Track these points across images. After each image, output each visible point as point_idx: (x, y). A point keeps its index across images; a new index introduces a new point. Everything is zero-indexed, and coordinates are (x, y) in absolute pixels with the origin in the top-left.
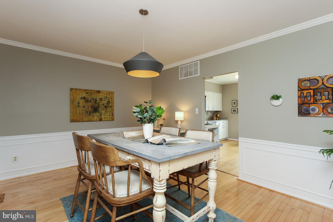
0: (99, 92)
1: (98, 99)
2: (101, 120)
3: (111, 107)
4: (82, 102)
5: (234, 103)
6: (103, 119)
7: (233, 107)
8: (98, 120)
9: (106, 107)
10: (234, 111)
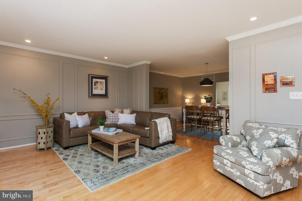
0: (163, 89)
1: (163, 92)
2: (164, 103)
3: (167, 96)
4: (157, 94)
5: (225, 94)
6: (165, 103)
7: (224, 96)
8: (163, 103)
9: (165, 96)
10: (224, 99)
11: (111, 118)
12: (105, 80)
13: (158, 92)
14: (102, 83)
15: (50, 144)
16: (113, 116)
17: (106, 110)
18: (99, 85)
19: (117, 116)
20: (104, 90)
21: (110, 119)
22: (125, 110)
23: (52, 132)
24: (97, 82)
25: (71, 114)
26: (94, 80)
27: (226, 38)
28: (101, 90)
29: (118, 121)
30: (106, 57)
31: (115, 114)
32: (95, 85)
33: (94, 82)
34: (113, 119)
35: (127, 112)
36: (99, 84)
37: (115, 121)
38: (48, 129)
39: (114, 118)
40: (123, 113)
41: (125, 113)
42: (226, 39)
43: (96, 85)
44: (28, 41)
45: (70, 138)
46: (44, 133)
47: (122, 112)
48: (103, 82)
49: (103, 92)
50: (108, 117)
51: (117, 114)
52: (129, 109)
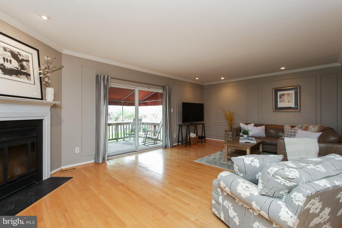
11: (289, 133)
12: (294, 91)
16: (288, 132)
17: (285, 124)
18: (285, 98)
19: (295, 132)
22: (311, 127)
23: (232, 135)
24: (283, 95)
26: (279, 93)
28: (289, 102)
31: (293, 130)
32: (280, 98)
33: (280, 96)
35: (313, 129)
36: (285, 96)
38: (229, 132)
39: (293, 134)
40: (306, 130)
41: (309, 130)
43: (282, 98)
48: (292, 93)
49: (292, 105)
50: (286, 132)
51: (295, 130)
52: (319, 126)
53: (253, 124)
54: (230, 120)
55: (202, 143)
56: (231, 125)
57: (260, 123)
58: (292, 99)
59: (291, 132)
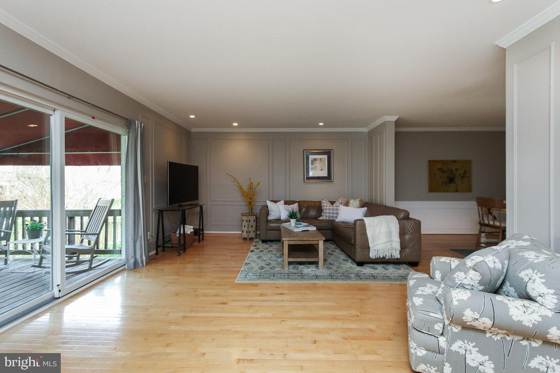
0: (454, 161)
1: (454, 170)
2: (457, 191)
3: (468, 177)
4: (438, 172)
6: (459, 190)
8: (454, 190)
11: (328, 211)
12: (326, 156)
13: (440, 169)
14: (322, 160)
15: (252, 235)
16: (330, 209)
17: (323, 200)
18: (317, 164)
19: (337, 210)
20: (325, 170)
21: (326, 213)
22: (352, 201)
23: (254, 221)
24: (315, 160)
25: (275, 202)
26: (311, 157)
27: (496, 43)
28: (321, 170)
29: (337, 217)
30: (322, 123)
31: (334, 207)
32: (312, 164)
33: (312, 161)
34: (329, 213)
35: (355, 204)
36: (318, 162)
37: (333, 217)
38: (250, 217)
40: (347, 206)
41: (350, 205)
42: (497, 46)
44: (235, 124)
45: (268, 230)
46: (247, 221)
47: (347, 204)
48: (325, 159)
49: (325, 174)
50: (325, 210)
51: (337, 206)
52: (359, 199)
53: (282, 202)
54: (249, 196)
55: (199, 242)
56: (250, 204)
57: (292, 199)
58: (325, 166)
59: (333, 210)
